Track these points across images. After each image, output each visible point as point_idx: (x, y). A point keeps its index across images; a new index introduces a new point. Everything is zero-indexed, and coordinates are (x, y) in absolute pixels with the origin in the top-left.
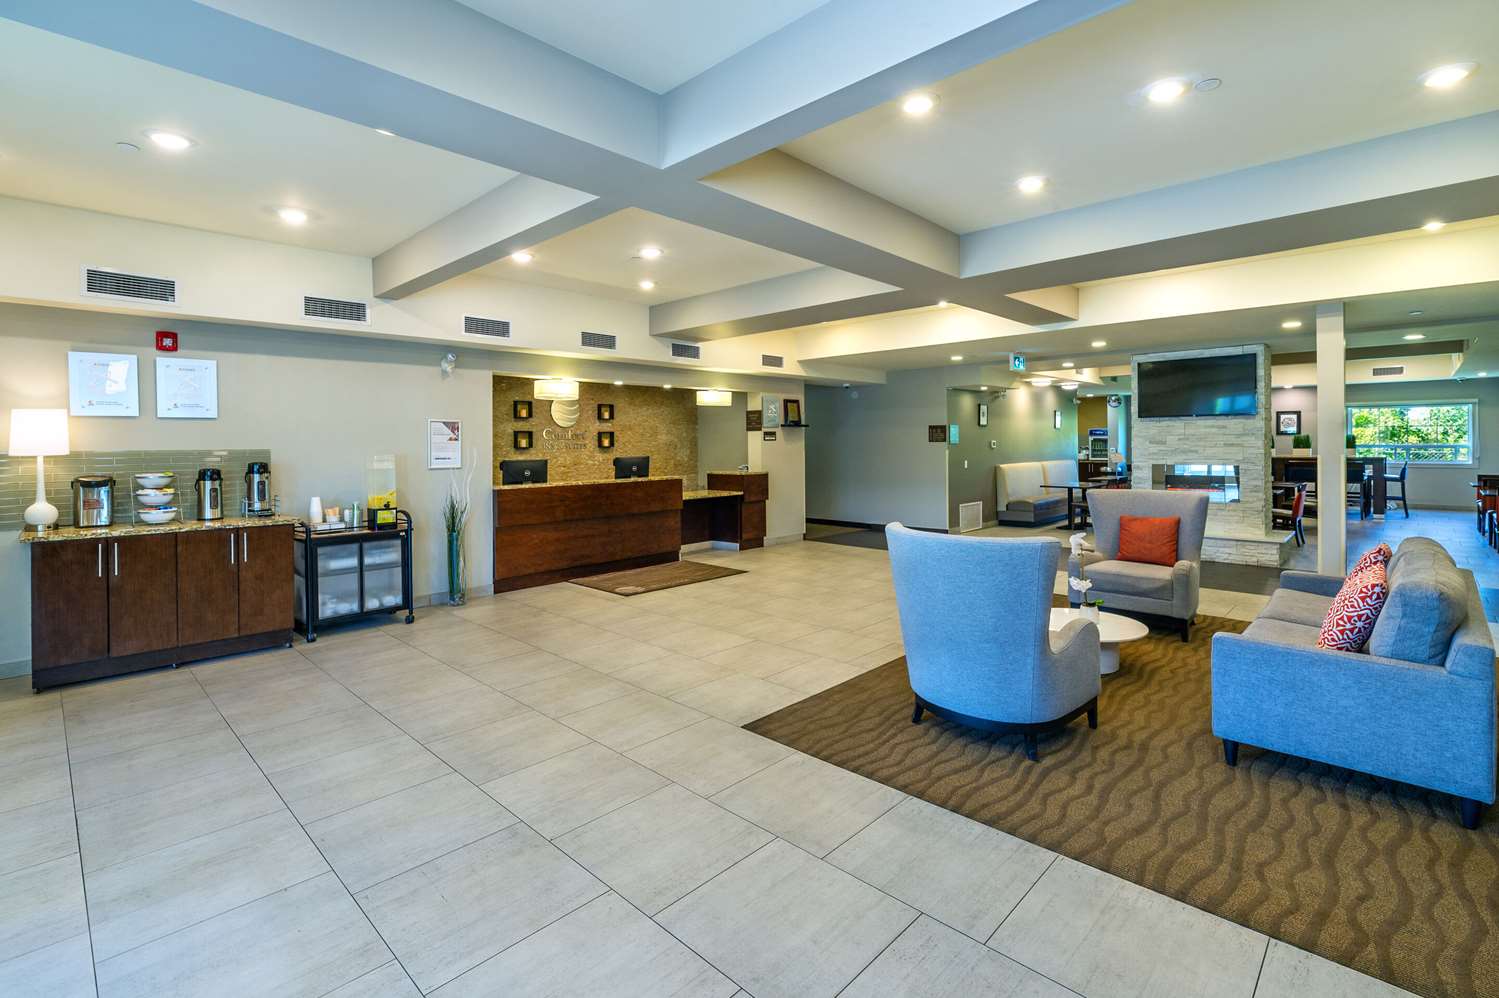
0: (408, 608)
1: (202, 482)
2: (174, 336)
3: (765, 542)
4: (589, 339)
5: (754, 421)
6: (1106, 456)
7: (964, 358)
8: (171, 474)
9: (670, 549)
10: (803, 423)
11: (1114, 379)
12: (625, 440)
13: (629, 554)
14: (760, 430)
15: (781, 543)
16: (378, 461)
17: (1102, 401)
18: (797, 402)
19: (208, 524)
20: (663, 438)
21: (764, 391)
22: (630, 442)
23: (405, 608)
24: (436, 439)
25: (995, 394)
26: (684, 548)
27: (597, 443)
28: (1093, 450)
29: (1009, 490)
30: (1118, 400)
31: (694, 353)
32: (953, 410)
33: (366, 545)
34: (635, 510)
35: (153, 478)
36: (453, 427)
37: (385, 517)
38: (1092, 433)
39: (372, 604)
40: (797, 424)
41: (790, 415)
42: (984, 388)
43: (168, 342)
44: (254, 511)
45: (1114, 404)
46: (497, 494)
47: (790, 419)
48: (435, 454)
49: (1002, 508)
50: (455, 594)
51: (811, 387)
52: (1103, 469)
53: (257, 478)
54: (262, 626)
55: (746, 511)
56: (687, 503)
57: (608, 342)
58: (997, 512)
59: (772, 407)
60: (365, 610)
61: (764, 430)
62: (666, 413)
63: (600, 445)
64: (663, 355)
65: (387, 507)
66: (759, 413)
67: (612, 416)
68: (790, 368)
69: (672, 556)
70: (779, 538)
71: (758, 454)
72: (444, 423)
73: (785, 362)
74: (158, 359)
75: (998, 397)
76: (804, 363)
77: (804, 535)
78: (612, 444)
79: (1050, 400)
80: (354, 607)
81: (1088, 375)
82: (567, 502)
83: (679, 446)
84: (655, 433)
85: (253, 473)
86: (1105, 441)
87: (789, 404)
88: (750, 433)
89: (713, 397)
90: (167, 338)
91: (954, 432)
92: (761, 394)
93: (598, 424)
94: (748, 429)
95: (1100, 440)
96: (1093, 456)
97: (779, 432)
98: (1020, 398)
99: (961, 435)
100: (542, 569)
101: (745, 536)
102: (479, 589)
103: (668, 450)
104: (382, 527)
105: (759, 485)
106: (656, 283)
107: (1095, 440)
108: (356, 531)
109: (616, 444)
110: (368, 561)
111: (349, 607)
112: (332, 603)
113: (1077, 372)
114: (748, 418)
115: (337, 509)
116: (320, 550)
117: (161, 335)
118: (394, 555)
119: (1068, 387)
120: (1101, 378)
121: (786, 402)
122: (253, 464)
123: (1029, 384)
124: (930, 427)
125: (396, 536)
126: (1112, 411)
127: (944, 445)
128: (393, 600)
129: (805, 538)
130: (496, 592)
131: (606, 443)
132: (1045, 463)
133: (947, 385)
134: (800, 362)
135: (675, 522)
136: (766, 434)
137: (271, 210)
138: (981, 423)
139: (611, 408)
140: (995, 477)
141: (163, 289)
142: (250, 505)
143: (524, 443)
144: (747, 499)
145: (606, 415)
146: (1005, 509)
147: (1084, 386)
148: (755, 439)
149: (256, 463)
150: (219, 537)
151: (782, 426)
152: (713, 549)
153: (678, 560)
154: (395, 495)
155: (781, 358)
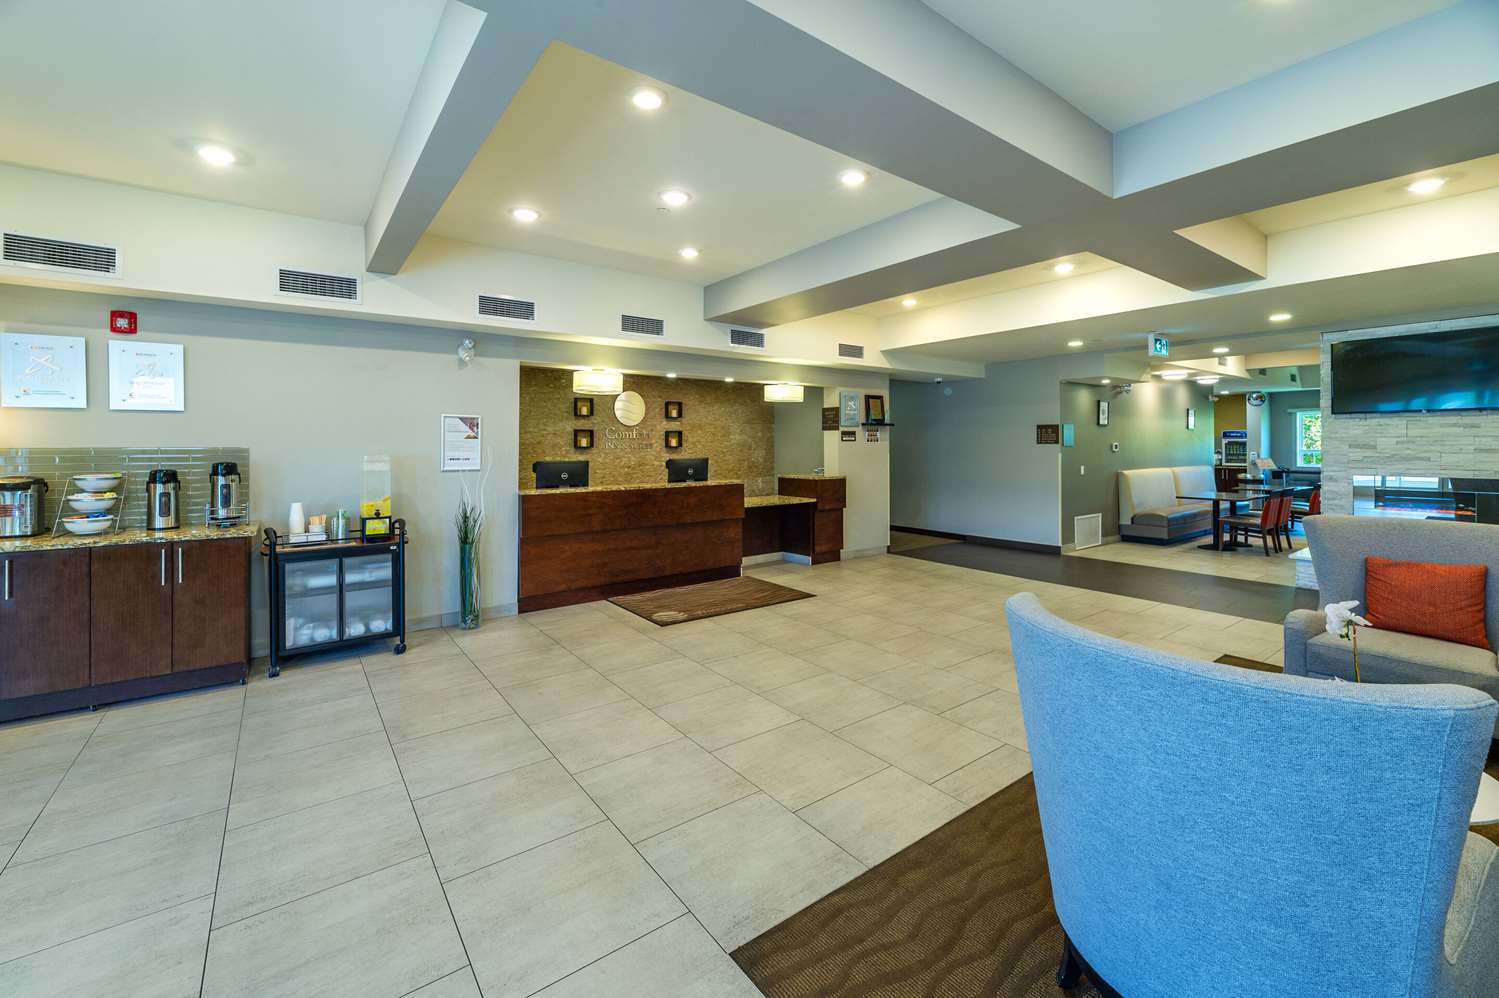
0: (399, 635)
1: (152, 485)
2: (132, 317)
3: (841, 554)
4: (631, 324)
5: (831, 419)
6: (1245, 461)
7: (1085, 344)
8: (120, 475)
9: (728, 563)
10: (887, 419)
11: (1263, 372)
12: (695, 440)
13: (680, 569)
14: (838, 429)
15: (861, 556)
16: (367, 462)
17: (1239, 399)
18: (880, 398)
19: (158, 535)
20: (736, 438)
21: (841, 386)
22: (699, 442)
23: (396, 636)
24: (450, 437)
25: (1119, 389)
26: (746, 561)
27: (664, 444)
28: (1227, 455)
29: (1135, 500)
30: (1261, 398)
31: (758, 341)
32: (1067, 406)
33: (347, 561)
34: (688, 519)
35: (91, 481)
36: (471, 423)
37: (377, 527)
38: (1225, 435)
39: (356, 630)
40: (880, 423)
41: (872, 412)
42: (1106, 382)
43: (122, 323)
44: (216, 519)
45: (1255, 402)
46: (525, 500)
47: (873, 417)
48: (449, 454)
49: (1126, 520)
50: (469, 614)
51: (897, 382)
52: (1241, 476)
53: (221, 481)
54: (200, 661)
55: (819, 519)
56: (750, 511)
57: (654, 327)
58: (1120, 527)
59: (851, 403)
60: (345, 638)
61: (842, 429)
62: (740, 411)
63: (667, 445)
64: (719, 342)
65: (378, 516)
66: (836, 410)
67: (680, 415)
68: (872, 360)
69: (732, 571)
70: (857, 551)
71: (834, 456)
72: (461, 419)
73: (865, 352)
74: (110, 342)
75: (1120, 392)
76: (889, 354)
77: (888, 547)
78: (680, 444)
79: (1182, 396)
80: (334, 634)
81: (1233, 367)
82: (607, 510)
83: (754, 446)
84: (727, 433)
85: (217, 475)
86: (1244, 444)
87: (871, 401)
88: (825, 432)
89: (783, 391)
90: (125, 319)
91: (1068, 433)
92: (839, 390)
93: (665, 423)
94: (824, 429)
95: (1237, 443)
96: (1227, 461)
97: (861, 433)
98: (1147, 393)
99: (1076, 438)
100: (574, 586)
101: (818, 549)
102: (498, 609)
103: (741, 451)
104: (373, 539)
105: (836, 490)
106: (700, 251)
107: (1229, 443)
108: (341, 544)
109: (684, 444)
110: (350, 578)
111: (324, 634)
112: (309, 628)
113: (1220, 364)
114: (824, 416)
115: (324, 517)
116: (289, 567)
117: (115, 315)
118: (385, 572)
119: (1206, 381)
120: (1248, 370)
121: (868, 398)
122: (218, 465)
123: (1158, 378)
124: (1040, 427)
125: (386, 550)
126: (1251, 410)
127: (1057, 447)
128: (381, 625)
129: (889, 550)
130: (521, 611)
131: (674, 442)
132: (1177, 469)
133: (1061, 378)
134: (884, 352)
135: (735, 532)
136: (844, 433)
137: (186, 145)
138: (1101, 422)
139: (680, 405)
140: (1117, 487)
141: (103, 259)
142: (212, 512)
143: (584, 442)
144: (820, 507)
145: (674, 413)
146: (1130, 523)
147: (1226, 380)
148: (831, 438)
149: (222, 464)
150: (146, 553)
151: (863, 424)
152: (784, 561)
153: (739, 575)
154: (389, 501)
155: (861, 348)
